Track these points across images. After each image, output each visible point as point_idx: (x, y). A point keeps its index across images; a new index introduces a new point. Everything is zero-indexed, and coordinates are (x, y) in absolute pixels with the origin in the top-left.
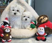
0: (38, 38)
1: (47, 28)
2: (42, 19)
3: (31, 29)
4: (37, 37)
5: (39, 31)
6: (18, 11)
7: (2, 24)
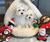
2: (44, 19)
7: (7, 24)
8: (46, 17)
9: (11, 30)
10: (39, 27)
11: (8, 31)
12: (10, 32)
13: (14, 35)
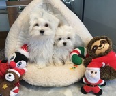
1: (106, 67)
2: (96, 47)
8: (101, 42)
9: (22, 72)
10: (86, 65)
11: (15, 74)
12: (19, 75)
13: (29, 83)
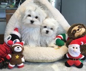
0: (69, 62)
1: (84, 45)
3: (57, 47)
4: (67, 60)
5: (71, 50)
6: (37, 17)
